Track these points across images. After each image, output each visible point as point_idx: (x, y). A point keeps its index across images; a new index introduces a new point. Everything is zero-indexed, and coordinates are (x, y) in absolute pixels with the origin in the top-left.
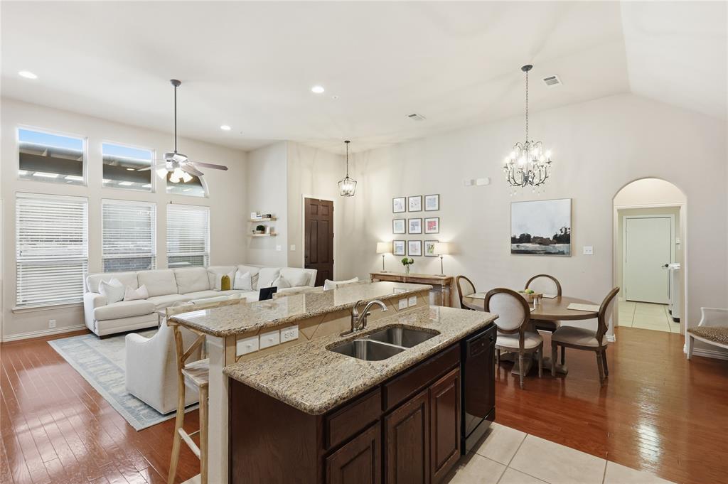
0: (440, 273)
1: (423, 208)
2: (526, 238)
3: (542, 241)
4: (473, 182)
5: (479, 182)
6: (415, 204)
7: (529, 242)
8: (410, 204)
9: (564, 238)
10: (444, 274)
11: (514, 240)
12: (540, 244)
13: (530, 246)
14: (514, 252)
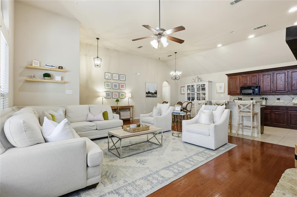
0: (128, 104)
1: (119, 79)
2: (149, 93)
3: (152, 93)
4: (136, 73)
5: (138, 74)
6: (116, 77)
7: (150, 94)
8: (113, 77)
9: (156, 93)
10: (129, 104)
11: (147, 93)
12: (152, 94)
13: (150, 95)
14: (147, 96)
